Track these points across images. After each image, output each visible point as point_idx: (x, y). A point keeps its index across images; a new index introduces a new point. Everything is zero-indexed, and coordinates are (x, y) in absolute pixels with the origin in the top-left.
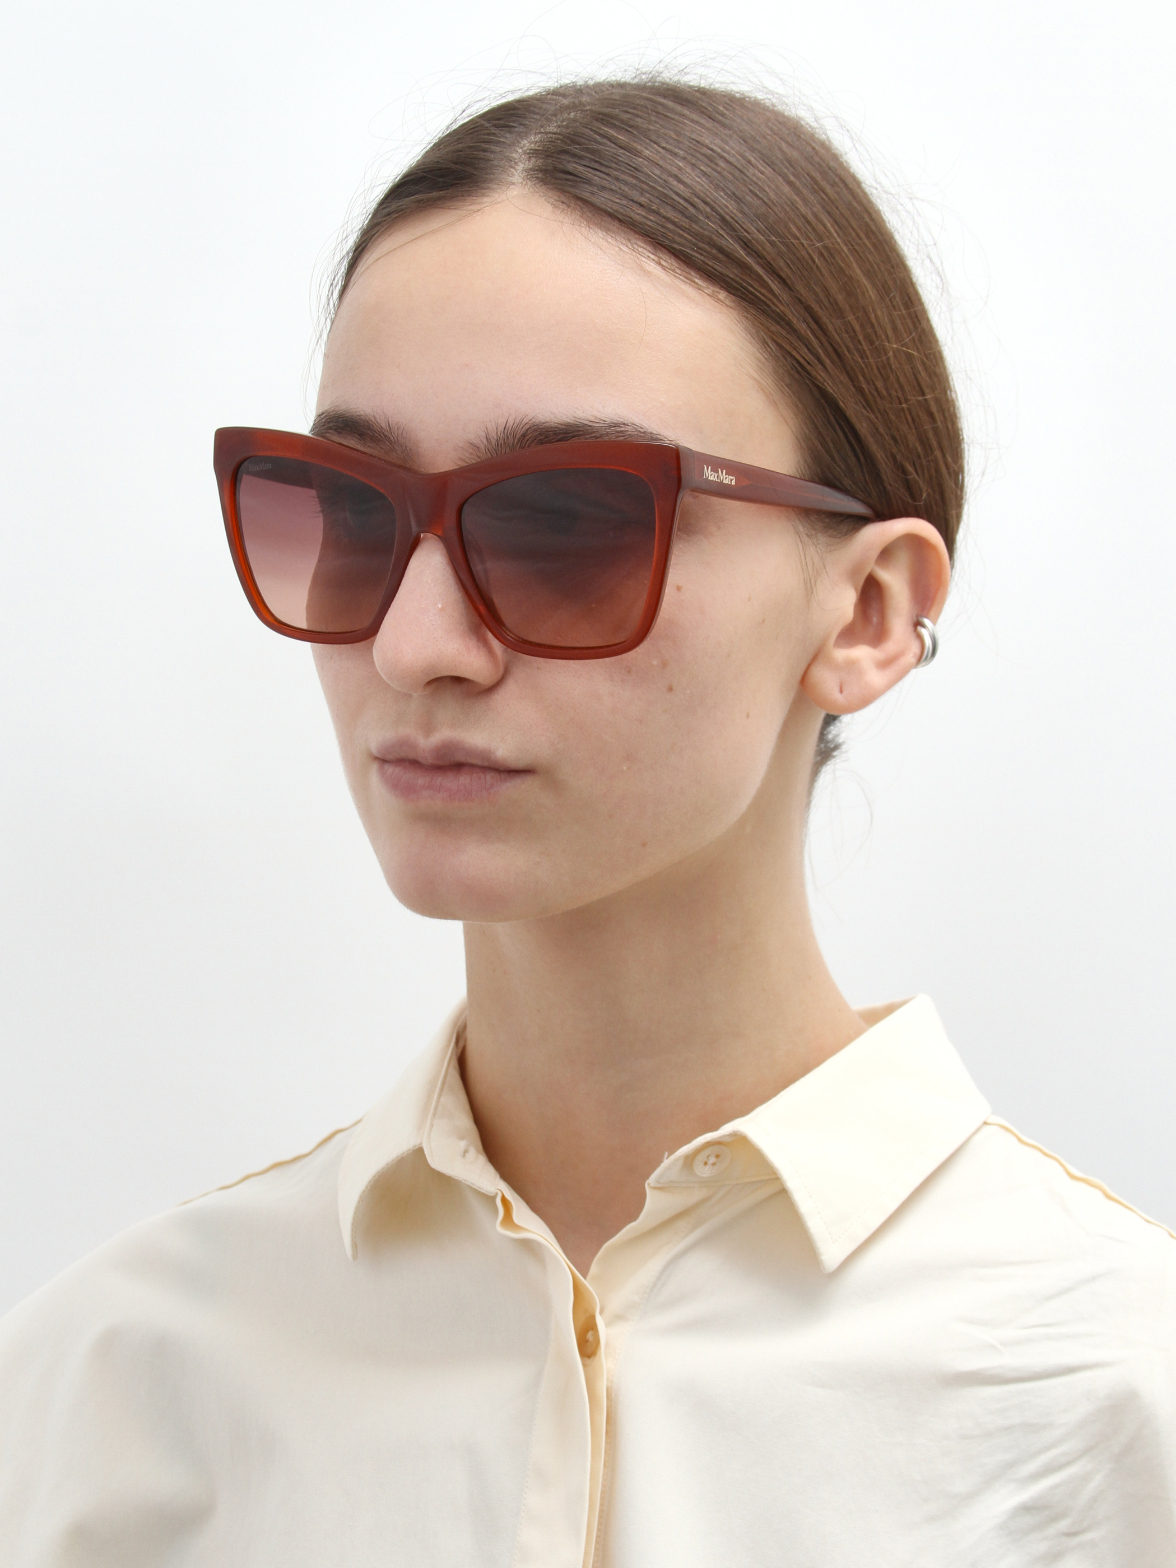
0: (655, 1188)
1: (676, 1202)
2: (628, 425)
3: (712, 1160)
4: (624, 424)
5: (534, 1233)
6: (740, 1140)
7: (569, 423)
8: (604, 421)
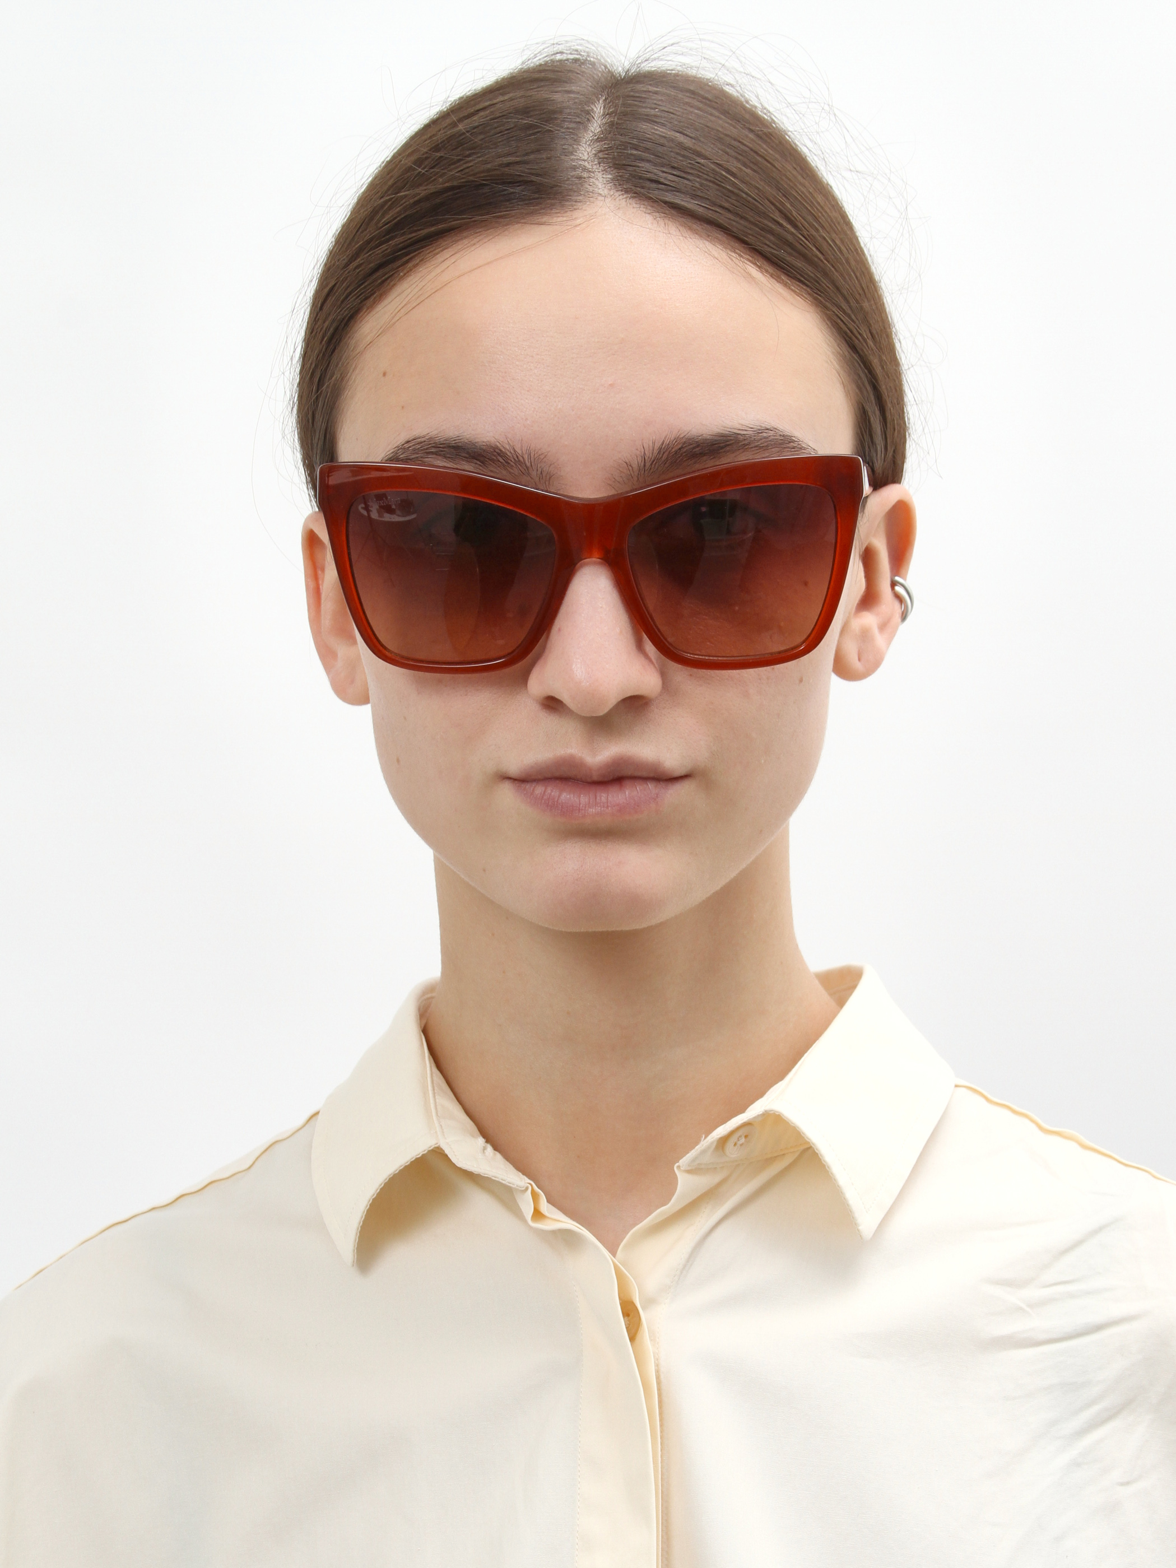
0: (689, 1172)
1: (703, 1182)
2: (771, 430)
3: (743, 1140)
4: (768, 429)
5: (566, 1223)
6: (773, 1119)
7: (722, 434)
8: (752, 428)
